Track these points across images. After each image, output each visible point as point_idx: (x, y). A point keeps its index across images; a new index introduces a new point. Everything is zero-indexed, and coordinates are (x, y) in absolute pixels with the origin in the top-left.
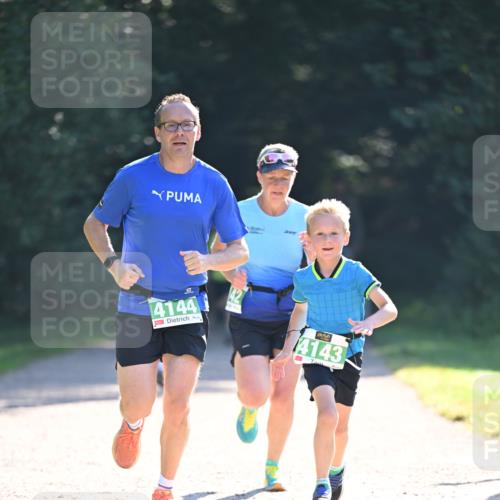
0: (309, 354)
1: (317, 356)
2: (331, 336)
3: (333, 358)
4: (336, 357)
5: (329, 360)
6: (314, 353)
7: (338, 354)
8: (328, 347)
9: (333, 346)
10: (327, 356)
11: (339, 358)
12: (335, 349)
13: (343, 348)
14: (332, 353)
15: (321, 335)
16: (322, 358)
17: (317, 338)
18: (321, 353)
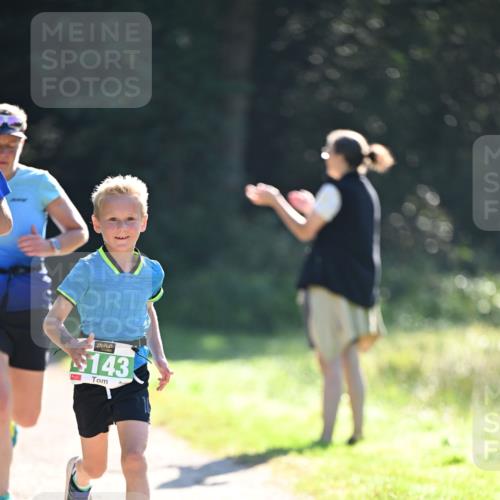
0: (88, 371)
1: (100, 372)
2: (114, 345)
3: (118, 373)
4: (122, 372)
5: (114, 375)
6: (95, 370)
7: (124, 367)
8: (111, 359)
9: (118, 357)
10: (111, 371)
11: (126, 372)
12: (120, 361)
13: (129, 358)
14: (117, 366)
15: (100, 345)
16: (106, 374)
17: (95, 349)
18: (104, 368)
